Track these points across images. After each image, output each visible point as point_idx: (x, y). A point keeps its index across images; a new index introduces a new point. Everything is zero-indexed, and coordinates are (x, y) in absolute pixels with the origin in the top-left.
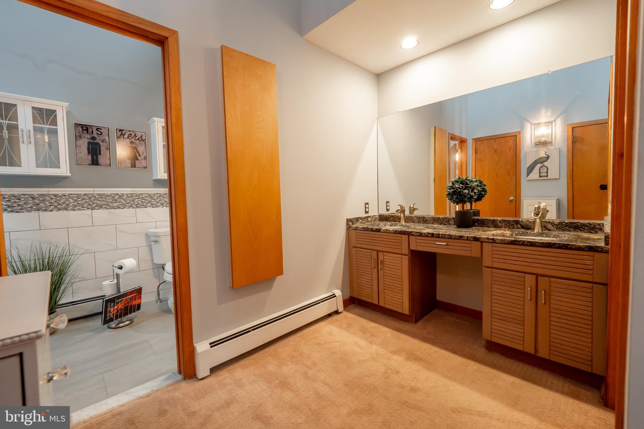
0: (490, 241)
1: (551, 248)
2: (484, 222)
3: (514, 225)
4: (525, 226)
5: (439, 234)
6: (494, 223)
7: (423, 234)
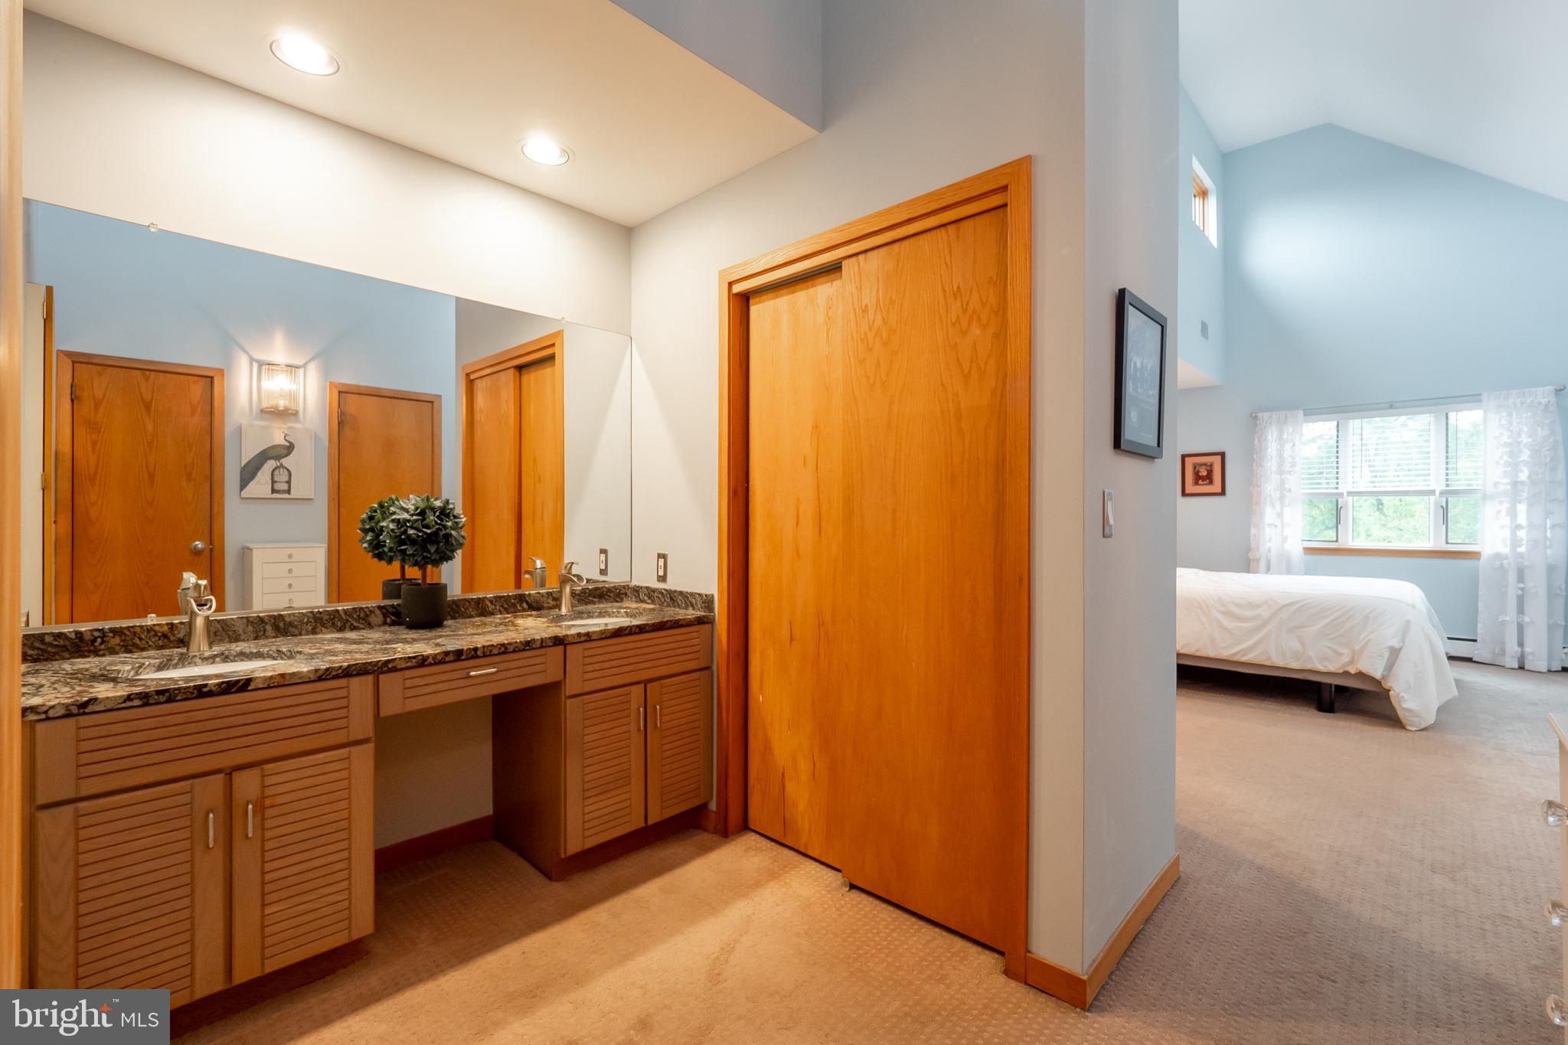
0: (583, 639)
1: (664, 630)
2: (459, 608)
3: (516, 606)
4: (534, 605)
5: (476, 649)
6: (480, 606)
7: (430, 660)
